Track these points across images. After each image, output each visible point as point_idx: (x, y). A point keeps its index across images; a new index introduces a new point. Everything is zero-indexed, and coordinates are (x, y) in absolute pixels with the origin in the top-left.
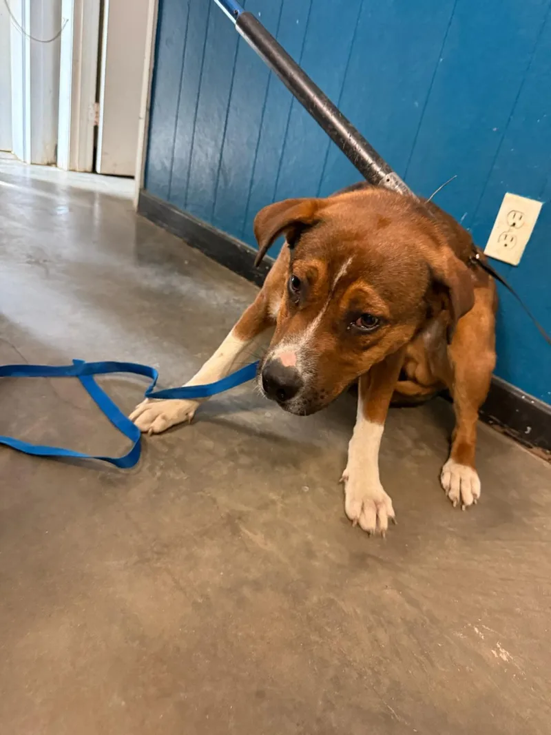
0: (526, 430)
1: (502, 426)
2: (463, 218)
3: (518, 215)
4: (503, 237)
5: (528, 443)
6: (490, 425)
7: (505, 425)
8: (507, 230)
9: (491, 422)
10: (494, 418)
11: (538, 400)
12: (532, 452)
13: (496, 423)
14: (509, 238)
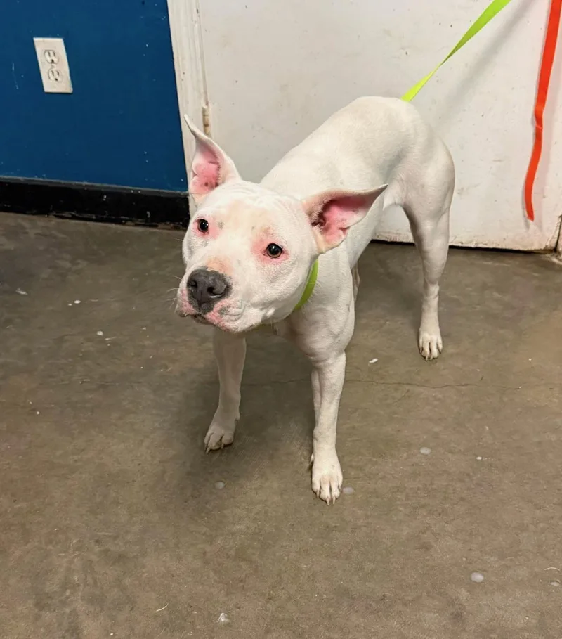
0: (147, 215)
1: (131, 221)
2: (13, 68)
3: (52, 53)
4: (51, 74)
5: (154, 224)
6: (124, 224)
7: (134, 219)
8: (50, 67)
9: (124, 222)
10: (123, 217)
11: (143, 189)
12: (159, 229)
13: (126, 221)
14: (55, 73)
